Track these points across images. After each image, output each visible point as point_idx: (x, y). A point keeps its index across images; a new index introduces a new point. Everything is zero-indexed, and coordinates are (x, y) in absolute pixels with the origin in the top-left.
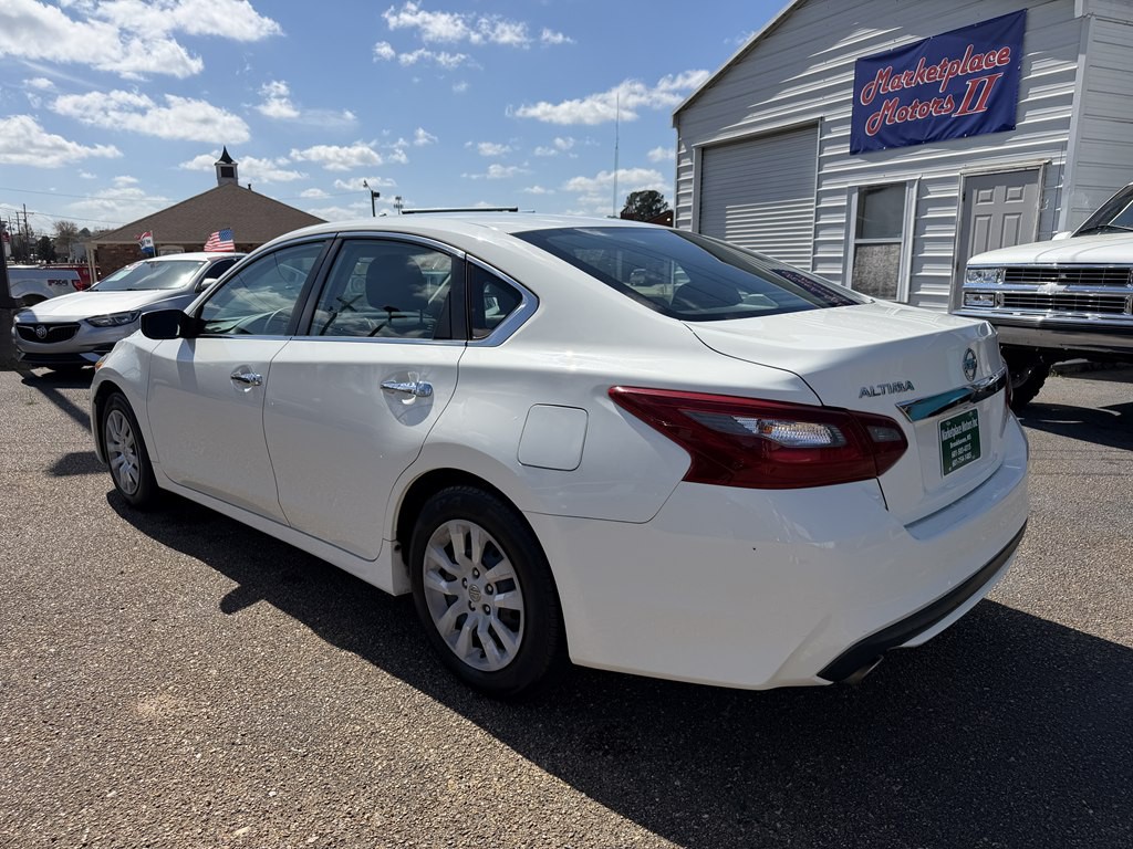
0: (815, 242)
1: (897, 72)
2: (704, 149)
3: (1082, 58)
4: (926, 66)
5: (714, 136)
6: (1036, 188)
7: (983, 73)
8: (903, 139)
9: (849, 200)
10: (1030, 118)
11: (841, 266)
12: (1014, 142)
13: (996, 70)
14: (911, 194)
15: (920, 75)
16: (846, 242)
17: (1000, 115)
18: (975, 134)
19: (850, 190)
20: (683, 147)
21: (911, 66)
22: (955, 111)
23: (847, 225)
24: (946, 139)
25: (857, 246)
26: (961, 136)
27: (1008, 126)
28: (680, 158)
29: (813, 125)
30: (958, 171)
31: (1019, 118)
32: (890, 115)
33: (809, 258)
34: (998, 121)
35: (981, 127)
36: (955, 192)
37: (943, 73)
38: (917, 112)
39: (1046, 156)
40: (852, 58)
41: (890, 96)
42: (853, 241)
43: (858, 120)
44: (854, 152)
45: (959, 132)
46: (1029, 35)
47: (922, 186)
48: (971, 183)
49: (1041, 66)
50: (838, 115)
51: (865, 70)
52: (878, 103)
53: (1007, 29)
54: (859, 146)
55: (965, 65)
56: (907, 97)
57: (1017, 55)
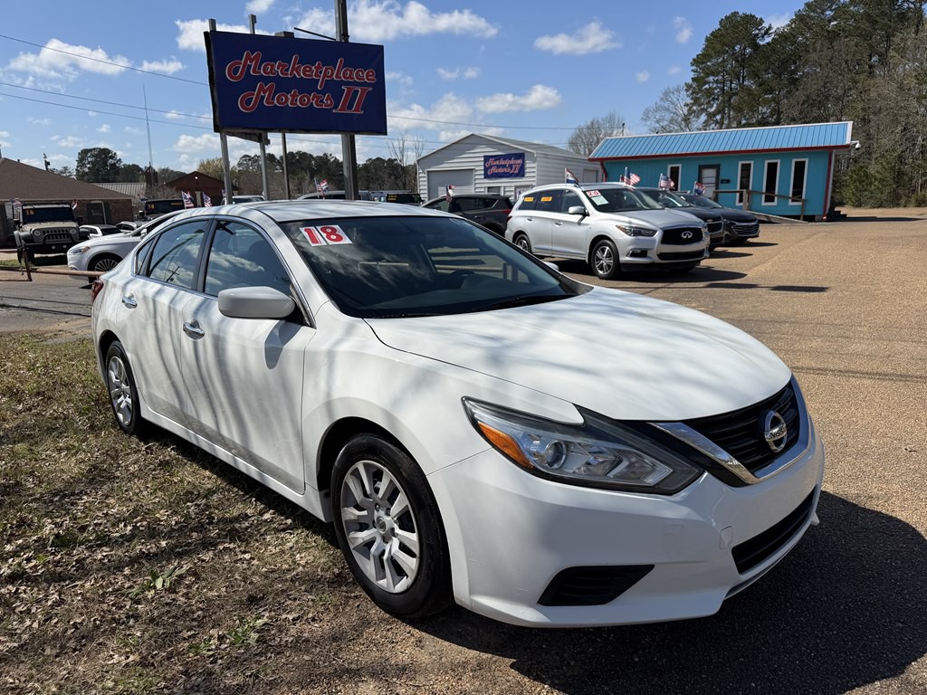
1: (496, 160)
3: (534, 164)
7: (516, 164)
8: (499, 176)
9: (485, 189)
10: (527, 175)
12: (524, 179)
13: (519, 164)
14: (502, 189)
15: (502, 162)
17: (521, 173)
19: (485, 187)
20: (420, 170)
21: (499, 159)
22: (511, 171)
24: (509, 177)
26: (513, 177)
27: (523, 176)
29: (473, 169)
30: (513, 184)
31: (525, 174)
32: (494, 170)
35: (517, 176)
36: (513, 189)
37: (507, 162)
38: (501, 170)
39: (531, 183)
40: (483, 155)
43: (486, 169)
44: (485, 178)
46: (526, 158)
47: (505, 187)
48: (516, 187)
49: (528, 164)
50: (480, 168)
51: (487, 158)
52: (491, 167)
53: (521, 156)
54: (486, 176)
55: (512, 162)
56: (498, 166)
57: (524, 162)
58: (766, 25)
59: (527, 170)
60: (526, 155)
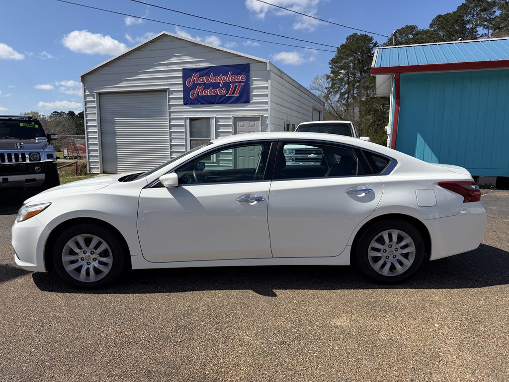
0: (170, 138)
2: (100, 94)
3: (269, 81)
4: (214, 76)
5: (102, 89)
6: (260, 122)
7: (236, 82)
8: (208, 101)
9: (185, 122)
10: (254, 100)
11: (185, 148)
12: (249, 107)
13: (241, 82)
14: (213, 122)
15: (213, 79)
16: (186, 138)
17: (244, 97)
18: (236, 103)
19: (186, 118)
20: (87, 91)
21: (208, 74)
22: (227, 94)
23: (186, 132)
24: (225, 103)
25: (191, 140)
26: (231, 103)
27: (247, 101)
28: (85, 97)
29: (165, 91)
30: (231, 115)
31: (250, 99)
32: (199, 91)
33: (168, 144)
34: (244, 99)
35: (237, 101)
36: (231, 122)
37: (220, 79)
38: (209, 92)
39: (261, 113)
40: (181, 67)
41: (200, 85)
42: (189, 138)
43: (186, 91)
44: (185, 104)
45: (230, 101)
46: (251, 72)
47: (217, 119)
48: (236, 120)
49: (256, 83)
50: (177, 88)
51: (187, 73)
52: (194, 86)
53: (244, 69)
54: (187, 102)
55: (229, 78)
56: (206, 86)
57: (248, 78)
58: (374, 41)
59: (255, 92)
60: (253, 67)
